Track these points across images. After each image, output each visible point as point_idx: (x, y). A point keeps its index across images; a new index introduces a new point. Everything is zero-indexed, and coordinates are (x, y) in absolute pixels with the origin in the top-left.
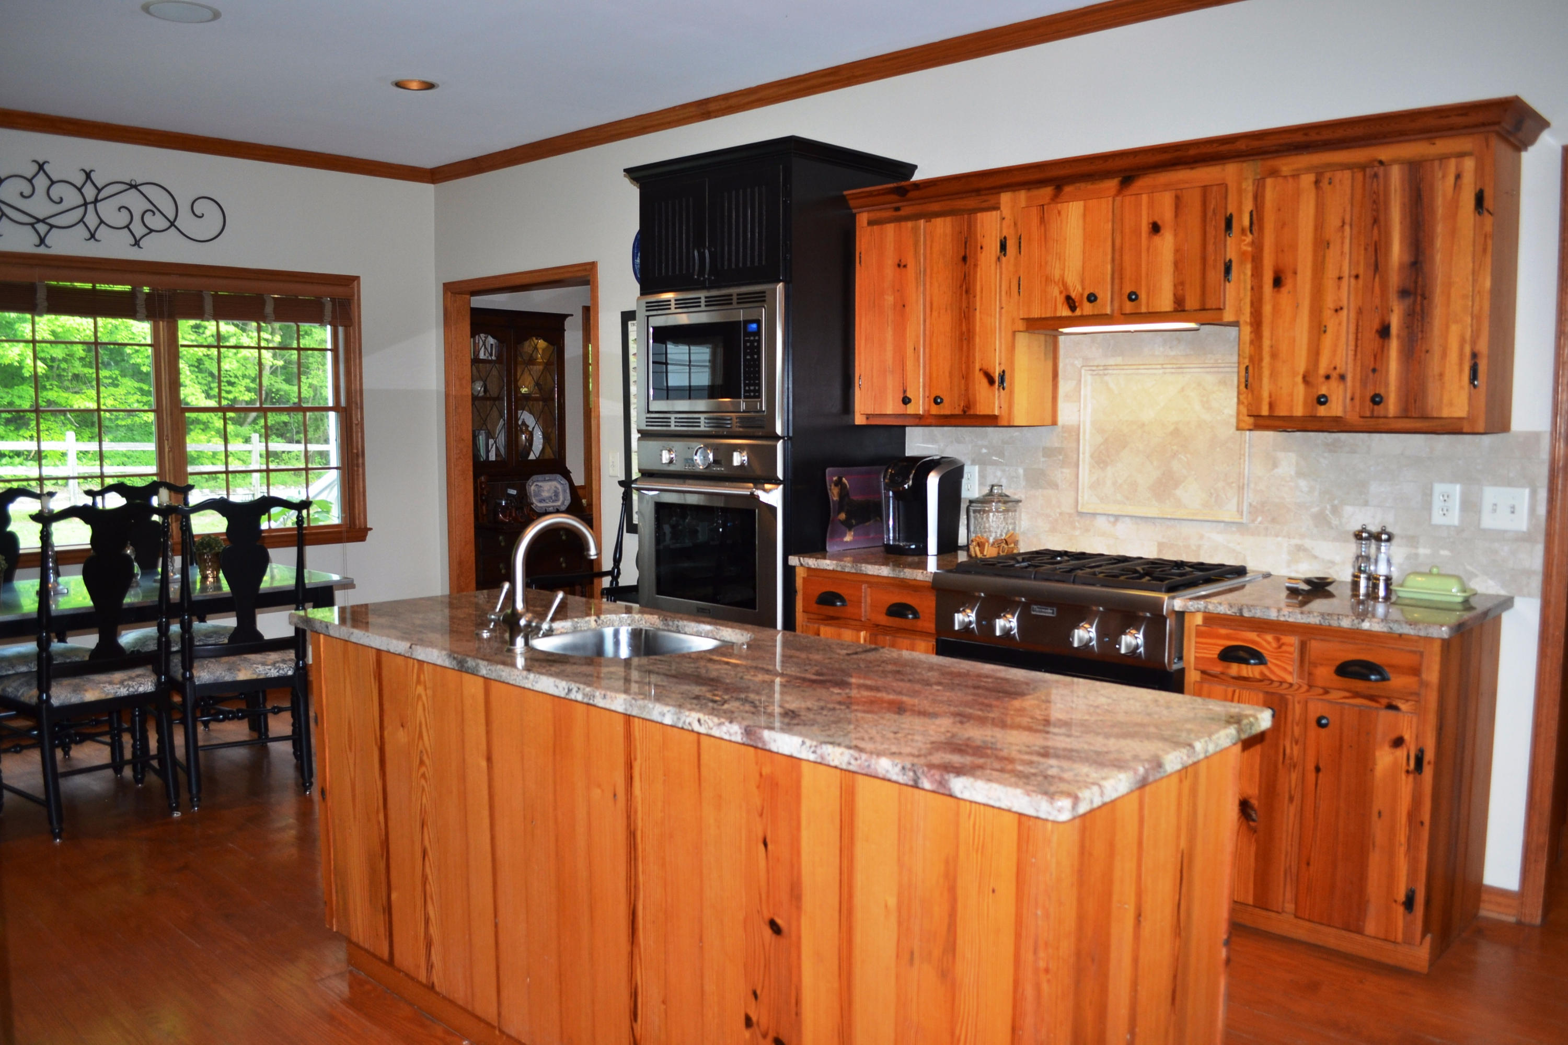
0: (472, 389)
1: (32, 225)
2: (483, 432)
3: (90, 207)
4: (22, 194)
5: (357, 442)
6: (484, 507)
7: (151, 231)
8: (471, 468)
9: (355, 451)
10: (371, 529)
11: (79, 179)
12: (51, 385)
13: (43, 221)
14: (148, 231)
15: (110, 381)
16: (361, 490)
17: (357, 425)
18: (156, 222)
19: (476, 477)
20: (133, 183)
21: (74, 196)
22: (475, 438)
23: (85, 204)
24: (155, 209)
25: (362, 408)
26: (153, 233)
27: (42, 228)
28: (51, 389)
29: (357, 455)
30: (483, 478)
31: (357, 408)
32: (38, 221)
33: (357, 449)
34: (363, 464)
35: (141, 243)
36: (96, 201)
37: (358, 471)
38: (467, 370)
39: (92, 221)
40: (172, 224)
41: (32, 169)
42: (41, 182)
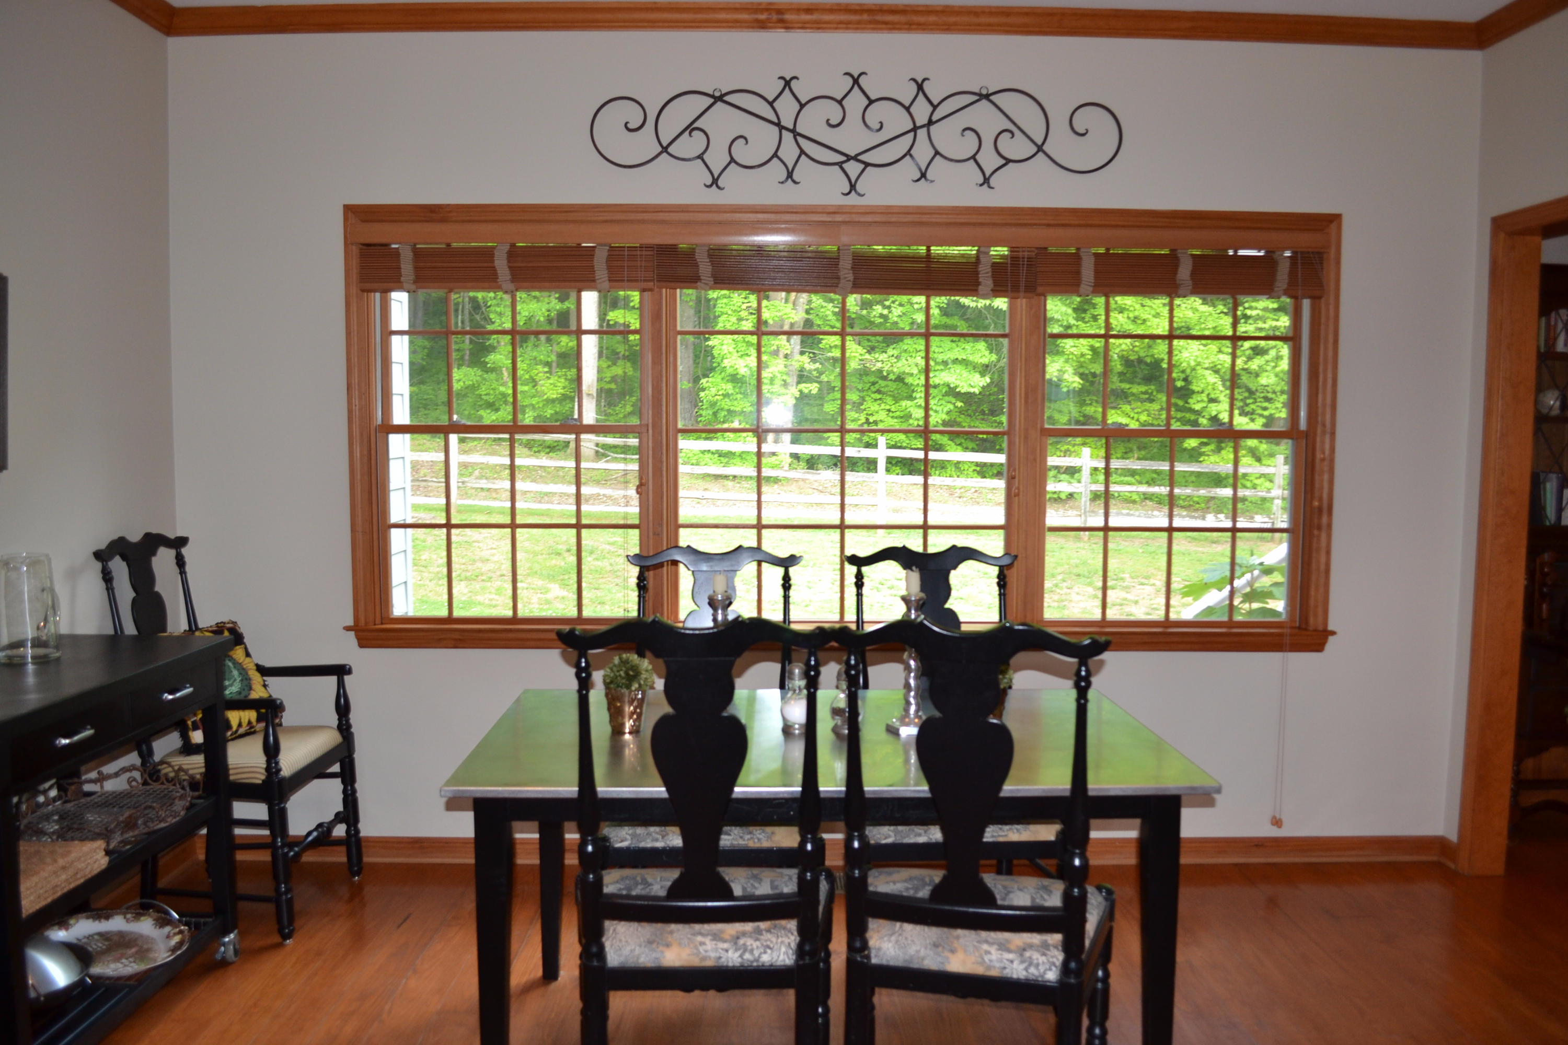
0: (1536, 402)
1: (840, 164)
2: (1553, 477)
3: (922, 133)
4: (828, 120)
5: (1322, 488)
6: (1544, 606)
7: (1008, 161)
8: (1524, 542)
9: (1316, 504)
10: (1333, 633)
11: (907, 93)
12: (1090, 400)
13: (855, 158)
14: (1003, 162)
15: (1147, 396)
16: (1323, 567)
17: (1323, 460)
18: (1016, 147)
19: (1533, 552)
20: (984, 92)
21: (898, 121)
22: (1536, 483)
23: (915, 129)
24: (1014, 128)
25: (1333, 434)
26: (1011, 164)
27: (853, 168)
28: (1091, 404)
29: (1320, 509)
30: (1546, 557)
31: (1324, 433)
32: (849, 158)
33: (1321, 499)
34: (1329, 526)
35: (993, 181)
36: (930, 123)
37: (1319, 537)
38: (1529, 369)
39: (923, 152)
40: (1040, 149)
41: (841, 86)
42: (856, 102)
